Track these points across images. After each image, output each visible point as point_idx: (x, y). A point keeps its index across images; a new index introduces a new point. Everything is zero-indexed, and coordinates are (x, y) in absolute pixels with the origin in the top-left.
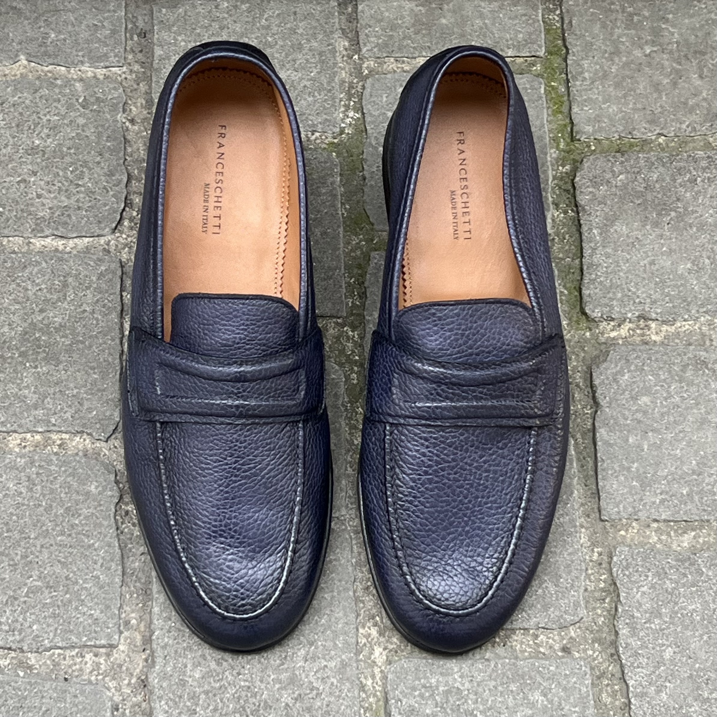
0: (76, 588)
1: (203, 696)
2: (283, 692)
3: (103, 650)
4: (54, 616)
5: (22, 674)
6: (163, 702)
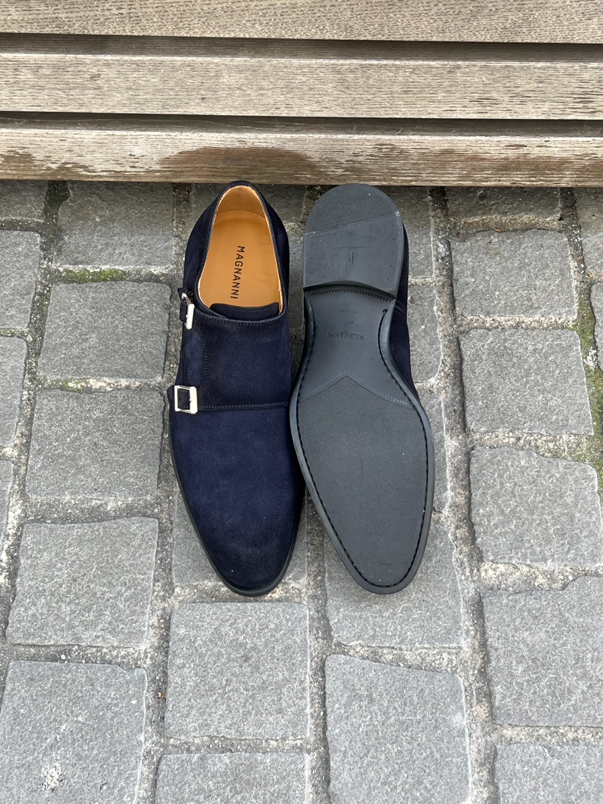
0: (434, 608)
1: (525, 684)
2: (580, 682)
3: (454, 651)
4: (422, 627)
5: (402, 665)
6: (499, 687)
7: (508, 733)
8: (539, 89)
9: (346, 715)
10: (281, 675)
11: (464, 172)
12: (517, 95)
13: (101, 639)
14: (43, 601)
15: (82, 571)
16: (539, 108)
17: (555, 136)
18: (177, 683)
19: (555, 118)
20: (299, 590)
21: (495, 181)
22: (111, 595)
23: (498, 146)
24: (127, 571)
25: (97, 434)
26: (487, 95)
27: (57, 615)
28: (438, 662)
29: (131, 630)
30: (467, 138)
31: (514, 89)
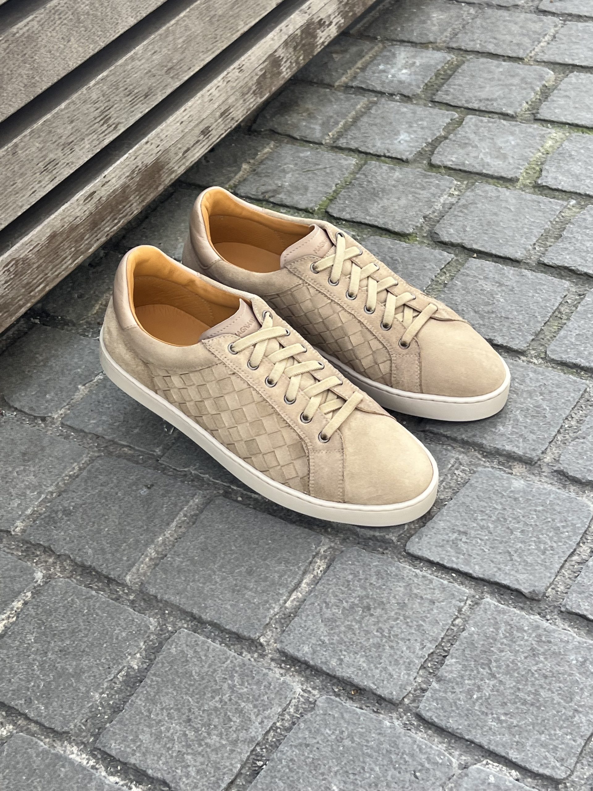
7: (548, 459)
8: (74, 130)
9: (466, 557)
10: (399, 589)
11: (73, 249)
12: (65, 145)
13: (266, 721)
14: (189, 757)
15: (185, 710)
16: (83, 148)
17: (107, 169)
18: (353, 672)
19: (98, 150)
20: (329, 548)
21: (95, 242)
22: (227, 695)
23: (78, 205)
24: (213, 673)
25: (52, 644)
26: (47, 159)
27: (212, 750)
28: (459, 479)
29: (275, 691)
30: (56, 213)
31: (60, 141)
